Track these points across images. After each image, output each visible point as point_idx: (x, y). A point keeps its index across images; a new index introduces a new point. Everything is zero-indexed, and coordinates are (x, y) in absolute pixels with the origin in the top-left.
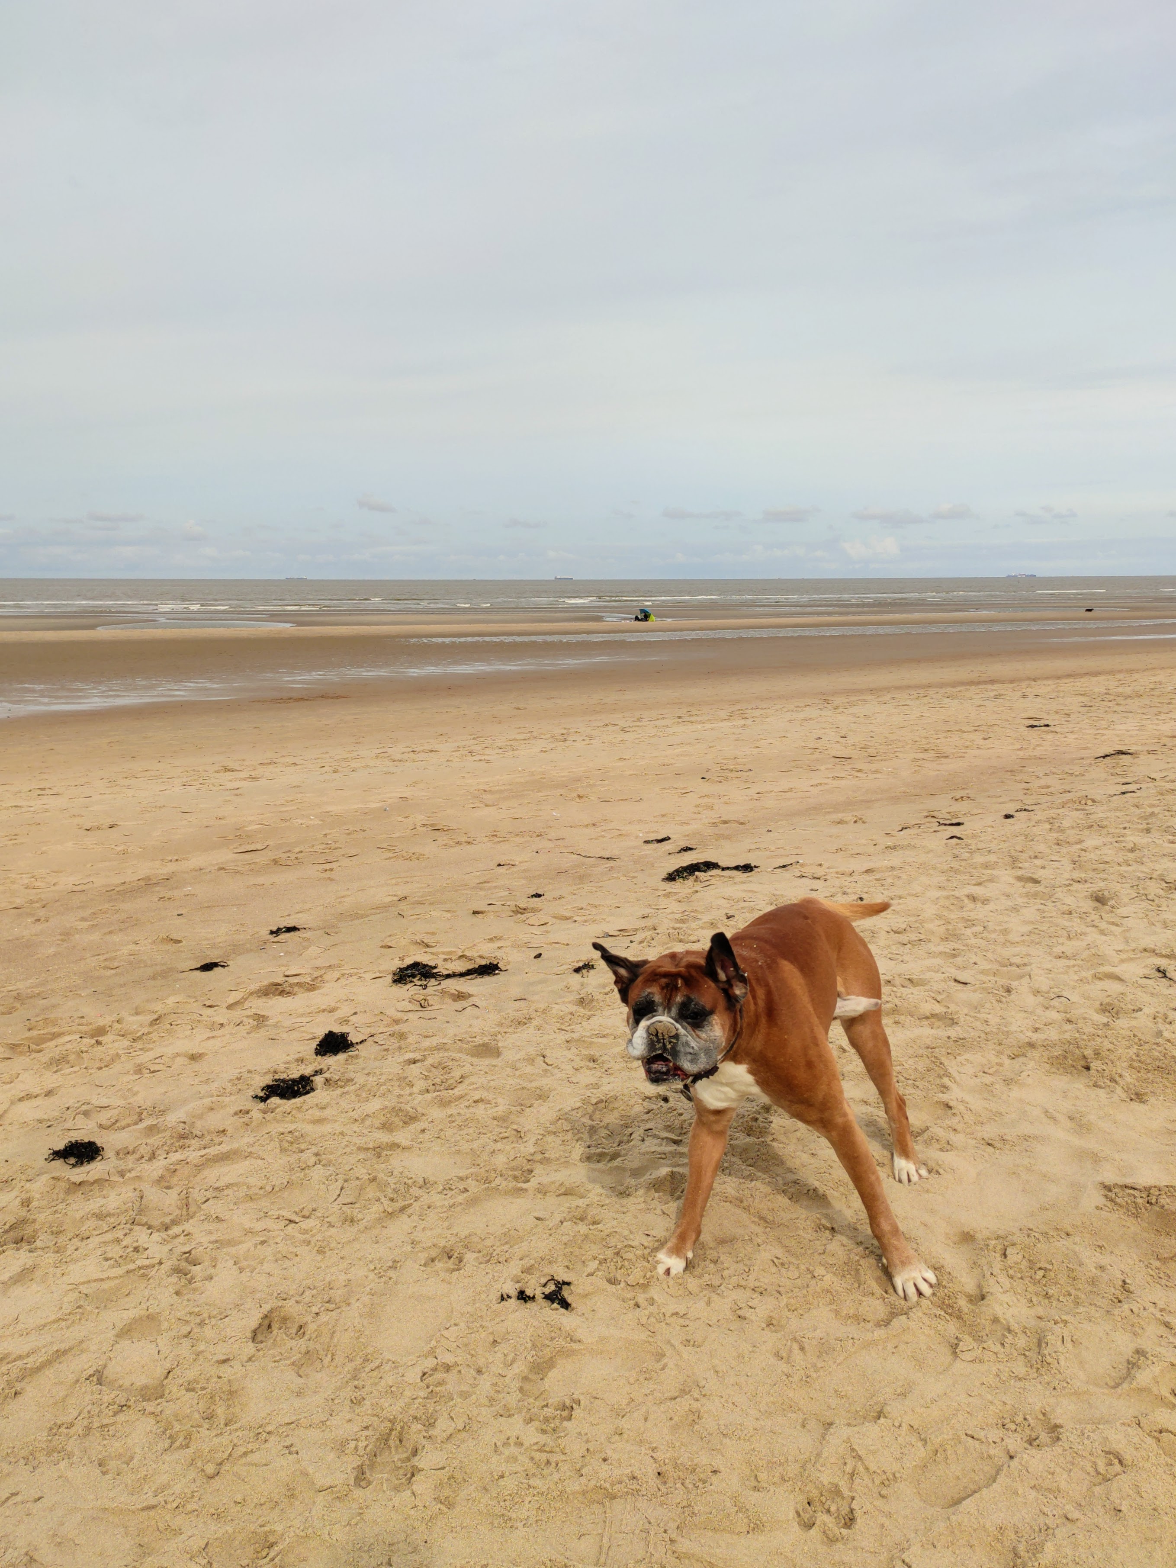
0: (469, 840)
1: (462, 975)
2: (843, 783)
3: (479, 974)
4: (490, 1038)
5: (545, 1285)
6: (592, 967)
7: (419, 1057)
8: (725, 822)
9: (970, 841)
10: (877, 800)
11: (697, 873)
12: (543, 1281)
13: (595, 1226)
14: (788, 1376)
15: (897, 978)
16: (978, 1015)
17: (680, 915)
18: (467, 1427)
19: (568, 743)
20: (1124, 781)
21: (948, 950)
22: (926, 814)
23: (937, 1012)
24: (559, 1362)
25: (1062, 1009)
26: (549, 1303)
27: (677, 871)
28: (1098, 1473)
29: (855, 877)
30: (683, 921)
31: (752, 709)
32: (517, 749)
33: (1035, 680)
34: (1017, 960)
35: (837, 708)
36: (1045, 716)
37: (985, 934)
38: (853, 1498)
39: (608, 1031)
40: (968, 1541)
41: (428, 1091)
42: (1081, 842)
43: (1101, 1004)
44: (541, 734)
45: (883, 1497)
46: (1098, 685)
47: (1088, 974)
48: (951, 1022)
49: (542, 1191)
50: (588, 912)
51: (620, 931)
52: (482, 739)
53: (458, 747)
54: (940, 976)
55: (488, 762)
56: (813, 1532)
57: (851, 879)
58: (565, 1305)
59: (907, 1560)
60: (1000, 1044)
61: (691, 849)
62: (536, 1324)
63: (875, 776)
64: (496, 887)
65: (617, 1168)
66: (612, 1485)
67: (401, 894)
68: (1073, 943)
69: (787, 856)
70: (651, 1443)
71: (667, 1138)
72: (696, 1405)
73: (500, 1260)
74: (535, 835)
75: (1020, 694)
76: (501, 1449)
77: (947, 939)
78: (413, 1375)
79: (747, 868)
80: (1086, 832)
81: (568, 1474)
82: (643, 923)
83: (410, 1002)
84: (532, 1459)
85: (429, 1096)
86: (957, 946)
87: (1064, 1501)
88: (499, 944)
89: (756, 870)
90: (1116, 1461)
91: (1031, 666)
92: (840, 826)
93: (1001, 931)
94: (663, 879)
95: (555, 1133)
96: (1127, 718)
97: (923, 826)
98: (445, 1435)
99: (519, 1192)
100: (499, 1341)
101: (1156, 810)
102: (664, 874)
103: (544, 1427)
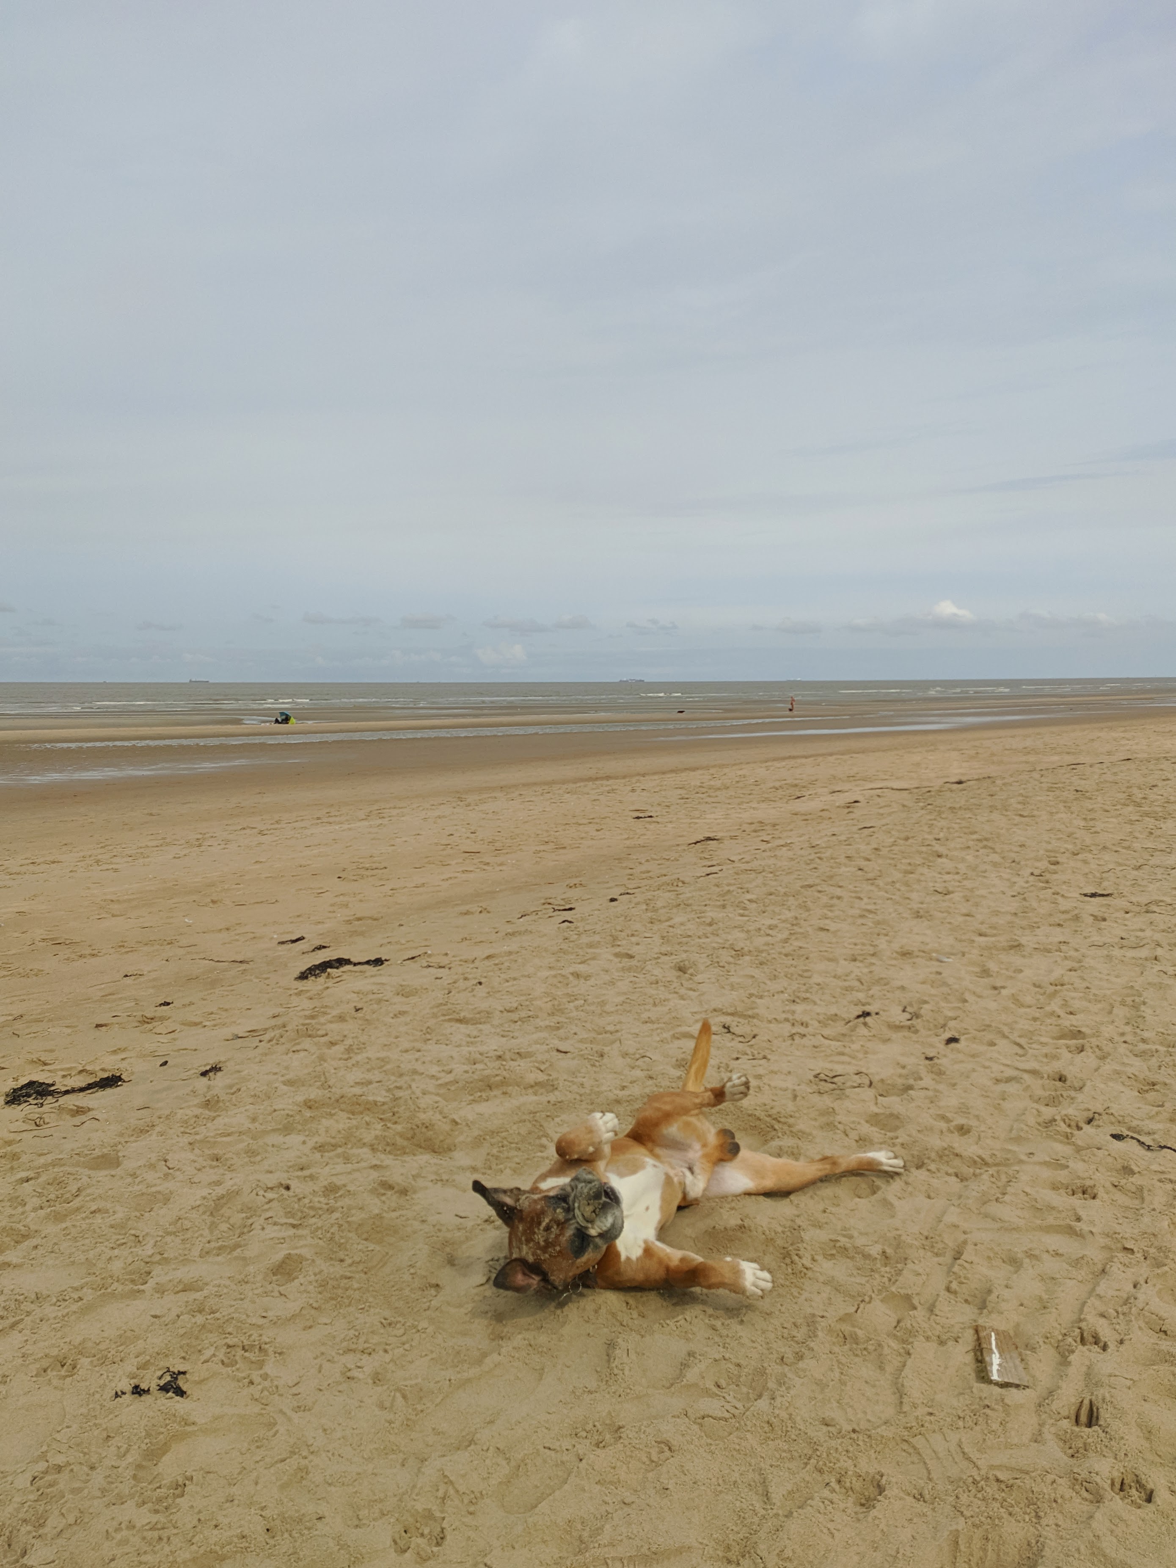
0: (94, 952)
1: (82, 1090)
2: (472, 875)
3: (101, 1087)
4: (109, 1148)
5: (160, 1378)
6: (220, 1069)
7: (33, 1175)
8: (359, 919)
9: (579, 924)
10: (501, 891)
11: (329, 970)
12: (160, 1373)
13: (212, 1315)
14: (390, 1422)
15: (507, 1052)
16: (575, 1080)
17: (310, 1012)
18: (78, 1521)
19: (202, 849)
20: (710, 863)
21: (552, 1024)
22: (543, 901)
23: (541, 1080)
24: (173, 1445)
25: (645, 1068)
26: (164, 1392)
27: (310, 969)
28: (653, 1461)
29: (477, 963)
30: (312, 1017)
31: (390, 808)
32: (148, 857)
33: (644, 775)
34: (610, 1028)
35: (468, 805)
36: (648, 807)
37: (586, 1007)
38: (444, 1519)
39: (233, 1129)
40: (543, 1539)
41: (41, 1208)
42: (670, 919)
43: (677, 1060)
44: (175, 840)
45: (471, 1513)
46: (695, 779)
47: (667, 1035)
48: (551, 1088)
49: (160, 1290)
50: (218, 1016)
51: (250, 1031)
52: (110, 848)
53: (83, 857)
54: (545, 1047)
55: (116, 870)
56: (407, 1555)
57: (472, 966)
58: (180, 1393)
59: (489, 1563)
60: (592, 1104)
61: (324, 947)
62: (151, 1414)
63: (501, 868)
64: (121, 999)
65: (236, 1258)
66: (222, 1547)
67: (16, 1013)
68: (659, 1008)
69: (416, 948)
70: (261, 1503)
71: (286, 1224)
72: (304, 1462)
73: (115, 1360)
74: (165, 943)
75: (630, 788)
76: (113, 1534)
77: (553, 1014)
78: (23, 1481)
79: (378, 962)
80: (675, 910)
81: (179, 1545)
82: (273, 1022)
83: (24, 1122)
84: (144, 1538)
85: (42, 1213)
86: (561, 1019)
87: (623, 1490)
88: (123, 1056)
89: (386, 963)
90: (666, 1449)
91: (641, 763)
92: (467, 917)
93: (598, 1003)
94: (296, 979)
95: (174, 1233)
96: (716, 807)
97: (540, 913)
98: (55, 1532)
99: (137, 1294)
100: (112, 1435)
101: (731, 888)
102: (297, 974)
103: (157, 1507)
